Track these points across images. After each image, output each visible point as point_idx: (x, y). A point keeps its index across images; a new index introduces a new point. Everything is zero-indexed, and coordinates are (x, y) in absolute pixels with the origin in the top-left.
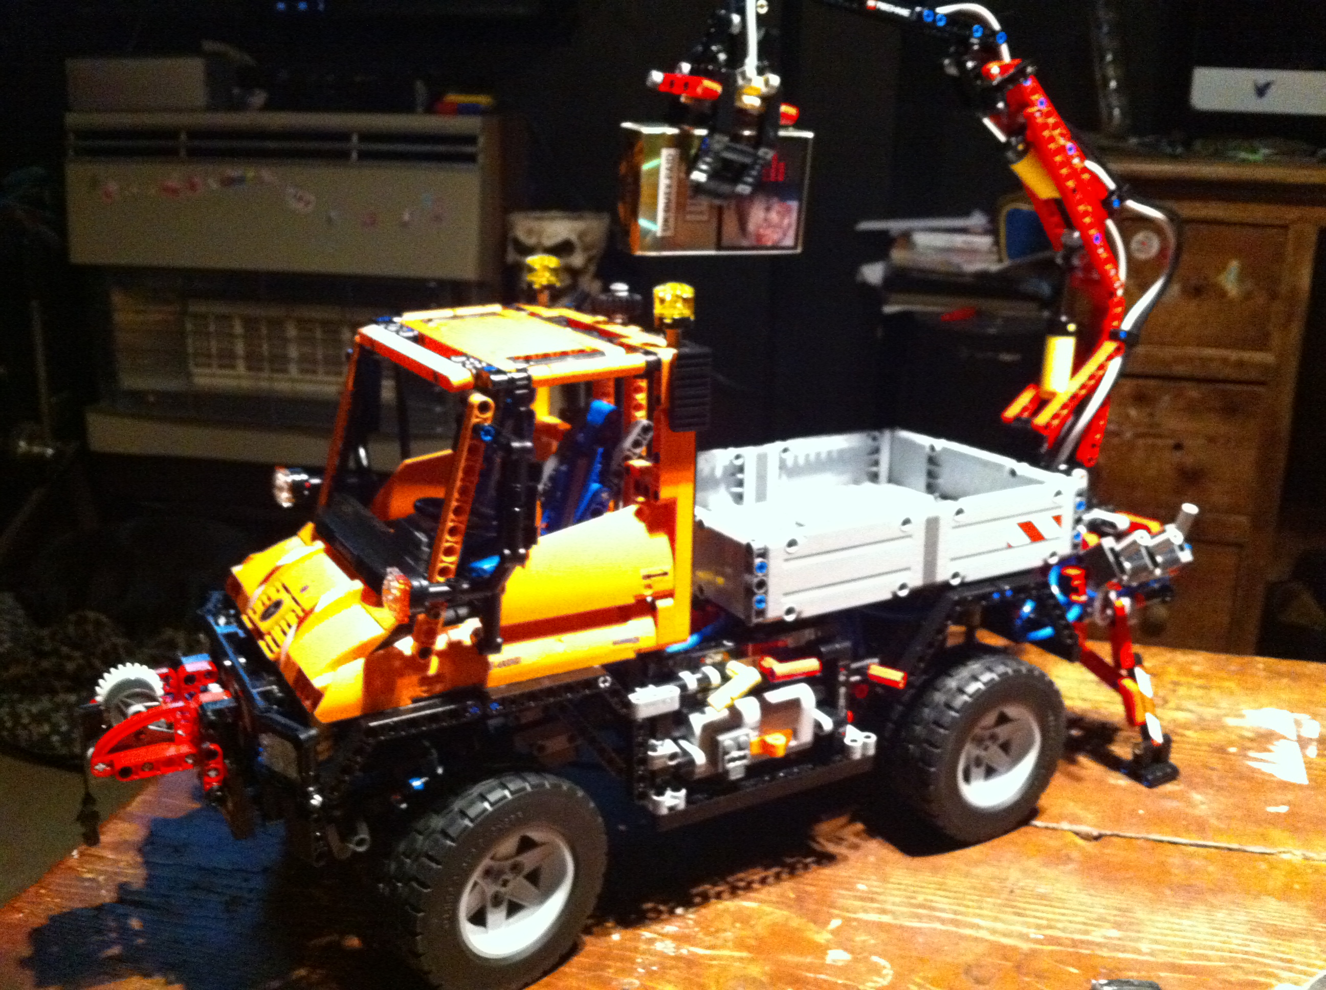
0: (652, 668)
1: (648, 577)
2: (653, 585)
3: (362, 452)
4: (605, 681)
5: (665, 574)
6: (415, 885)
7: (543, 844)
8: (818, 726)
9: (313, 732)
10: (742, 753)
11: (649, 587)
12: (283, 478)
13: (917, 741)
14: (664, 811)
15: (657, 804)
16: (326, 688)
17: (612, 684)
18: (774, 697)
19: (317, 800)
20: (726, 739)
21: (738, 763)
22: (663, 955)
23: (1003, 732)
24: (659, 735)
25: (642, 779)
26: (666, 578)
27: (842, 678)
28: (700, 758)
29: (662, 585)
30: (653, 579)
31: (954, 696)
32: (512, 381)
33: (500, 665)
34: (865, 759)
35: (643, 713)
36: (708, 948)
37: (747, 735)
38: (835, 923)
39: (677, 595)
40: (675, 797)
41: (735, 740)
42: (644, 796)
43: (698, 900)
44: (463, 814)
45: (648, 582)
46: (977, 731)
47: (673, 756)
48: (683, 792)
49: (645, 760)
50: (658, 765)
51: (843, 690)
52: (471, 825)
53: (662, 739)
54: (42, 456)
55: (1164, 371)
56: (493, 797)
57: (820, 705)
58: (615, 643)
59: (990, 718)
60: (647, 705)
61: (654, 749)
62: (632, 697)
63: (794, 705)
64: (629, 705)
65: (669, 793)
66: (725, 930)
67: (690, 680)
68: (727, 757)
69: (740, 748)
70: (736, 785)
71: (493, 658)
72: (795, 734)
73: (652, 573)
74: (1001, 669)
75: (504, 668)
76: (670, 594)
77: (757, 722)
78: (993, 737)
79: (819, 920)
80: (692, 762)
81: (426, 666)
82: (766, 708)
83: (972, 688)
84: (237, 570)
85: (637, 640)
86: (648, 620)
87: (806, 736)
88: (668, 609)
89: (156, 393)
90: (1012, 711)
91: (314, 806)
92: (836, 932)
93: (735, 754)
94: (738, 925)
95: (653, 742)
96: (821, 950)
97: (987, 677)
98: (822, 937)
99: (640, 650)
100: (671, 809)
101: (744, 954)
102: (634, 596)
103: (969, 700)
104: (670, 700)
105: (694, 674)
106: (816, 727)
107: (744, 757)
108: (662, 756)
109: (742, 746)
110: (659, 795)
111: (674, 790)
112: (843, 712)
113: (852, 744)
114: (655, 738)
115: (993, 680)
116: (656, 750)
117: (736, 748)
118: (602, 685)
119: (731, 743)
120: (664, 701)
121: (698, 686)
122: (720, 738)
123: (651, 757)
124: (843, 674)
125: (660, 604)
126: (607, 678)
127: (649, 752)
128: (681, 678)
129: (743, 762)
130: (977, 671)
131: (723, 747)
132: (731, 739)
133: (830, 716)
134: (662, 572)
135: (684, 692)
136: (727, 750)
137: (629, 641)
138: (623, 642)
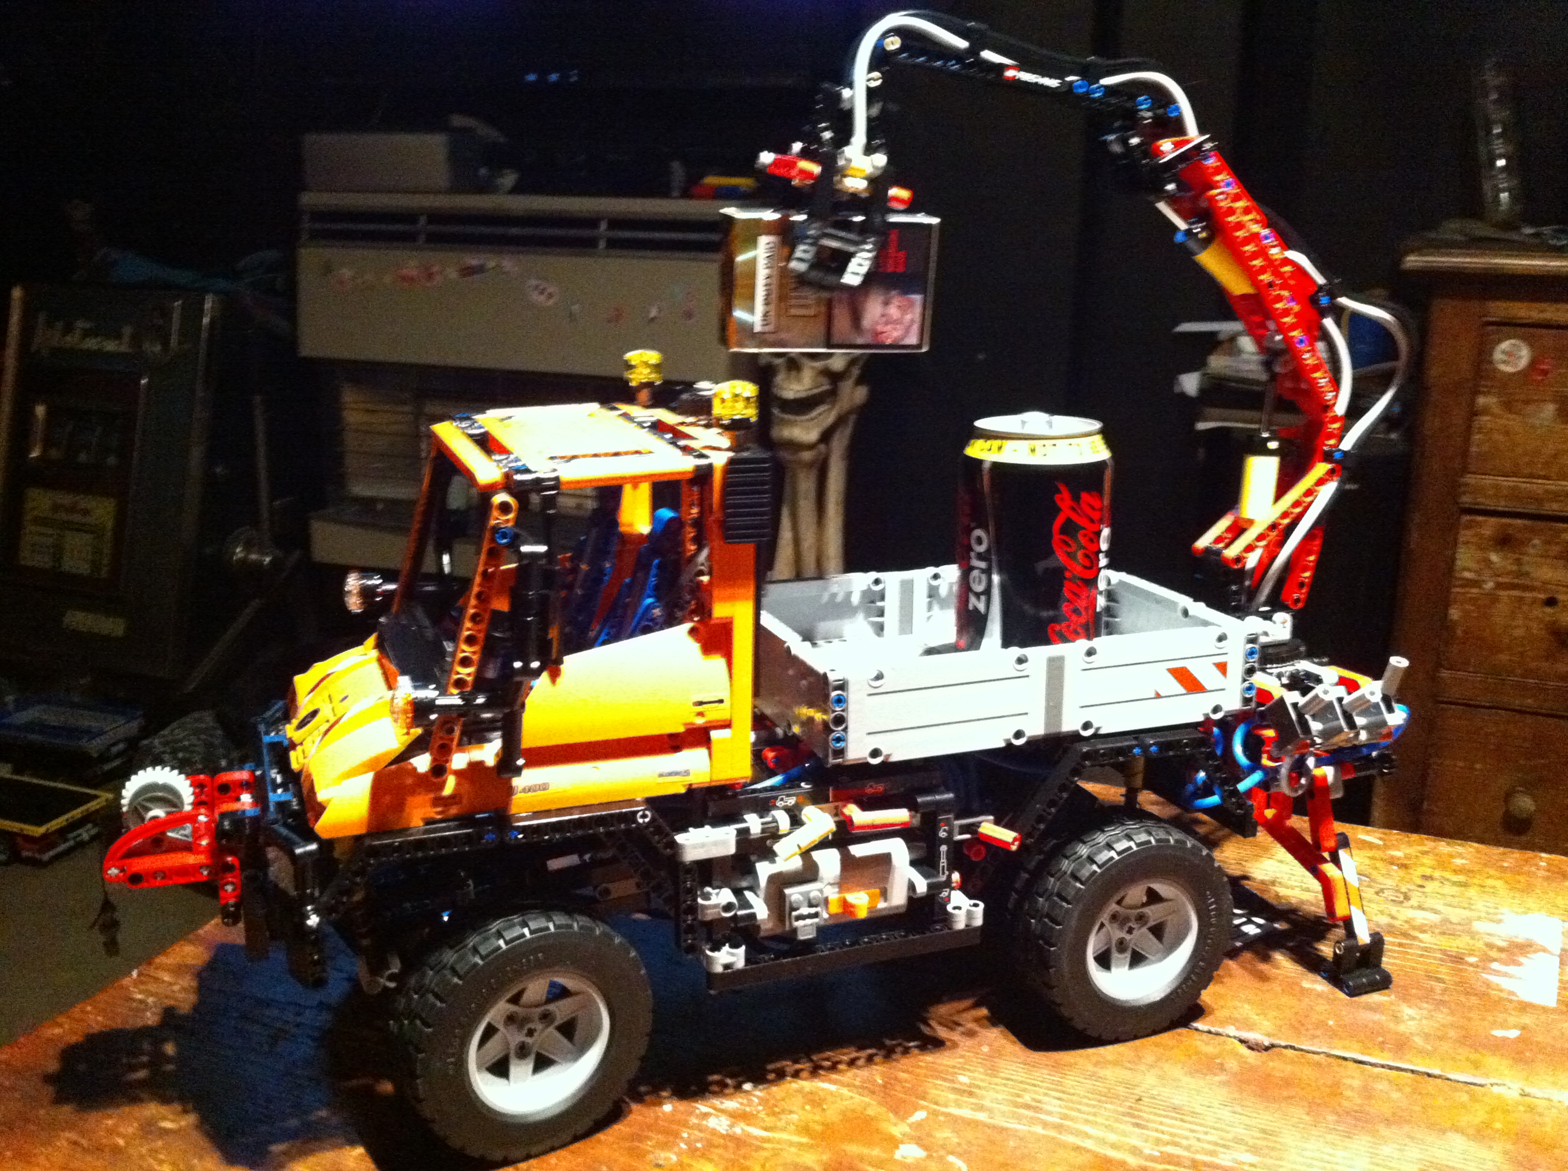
0: (712, 808)
1: (701, 703)
2: (706, 714)
3: (446, 559)
4: (644, 816)
5: (721, 701)
6: (418, 1022)
7: (577, 994)
8: (912, 887)
9: (313, 847)
10: (813, 910)
11: (701, 714)
12: (353, 583)
13: (1036, 914)
14: (720, 970)
15: (710, 960)
16: (329, 801)
17: (653, 820)
18: (860, 850)
19: (313, 920)
20: (794, 893)
21: (809, 921)
22: (714, 1132)
23: (1154, 913)
24: (715, 883)
25: (691, 929)
26: (721, 706)
27: (942, 834)
28: (760, 909)
29: (714, 714)
30: (705, 706)
31: (1082, 865)
32: (538, 481)
33: (524, 791)
34: (969, 930)
35: (691, 856)
36: (766, 1129)
37: (821, 891)
38: (919, 1116)
39: (735, 724)
40: (733, 955)
41: (805, 895)
42: (693, 949)
43: (771, 1076)
44: (475, 950)
45: (700, 709)
47: (728, 907)
48: (742, 950)
49: (694, 909)
50: (710, 915)
51: (944, 848)
52: (480, 962)
53: (719, 888)
54: (259, 564)
55: (1531, 509)
56: (509, 935)
57: (914, 862)
58: (661, 775)
59: (1138, 894)
60: (695, 847)
61: (707, 897)
62: (680, 838)
63: (885, 860)
64: (674, 845)
65: (726, 948)
66: (791, 1112)
67: (754, 823)
68: (794, 913)
69: (811, 905)
70: (808, 945)
71: (516, 782)
72: (884, 894)
73: (705, 700)
74: (1143, 837)
75: (530, 794)
76: (727, 725)
77: (836, 877)
78: (1141, 919)
79: (900, 1109)
80: (753, 916)
81: (442, 786)
82: (848, 862)
83: (1104, 856)
84: (299, 679)
85: (687, 773)
86: (702, 752)
87: (898, 898)
88: (723, 741)
89: (384, 500)
90: (1162, 888)
91: (310, 927)
92: (918, 1125)
93: (805, 910)
94: (808, 1107)
95: (708, 889)
96: (893, 1143)
97: (1122, 845)
98: (898, 1130)
99: (691, 785)
100: (727, 967)
101: (805, 1140)
102: (685, 724)
103: (1099, 871)
104: (724, 843)
105: (761, 817)
106: (909, 889)
107: (816, 915)
108: (716, 906)
109: (814, 902)
110: (713, 950)
111: (731, 947)
112: (943, 873)
113: (956, 912)
114: (711, 886)
115: (1130, 848)
116: (709, 899)
117: (806, 904)
118: (641, 821)
119: (801, 898)
120: (715, 844)
121: (763, 831)
122: (787, 891)
123: (702, 905)
124: (945, 831)
125: (714, 734)
126: (647, 813)
127: (700, 901)
128: (744, 821)
129: (816, 920)
130: (1113, 838)
131: (791, 903)
132: (801, 894)
133: (926, 876)
134: (716, 699)
135: (743, 833)
136: (795, 905)
137: (677, 774)
138: (670, 774)
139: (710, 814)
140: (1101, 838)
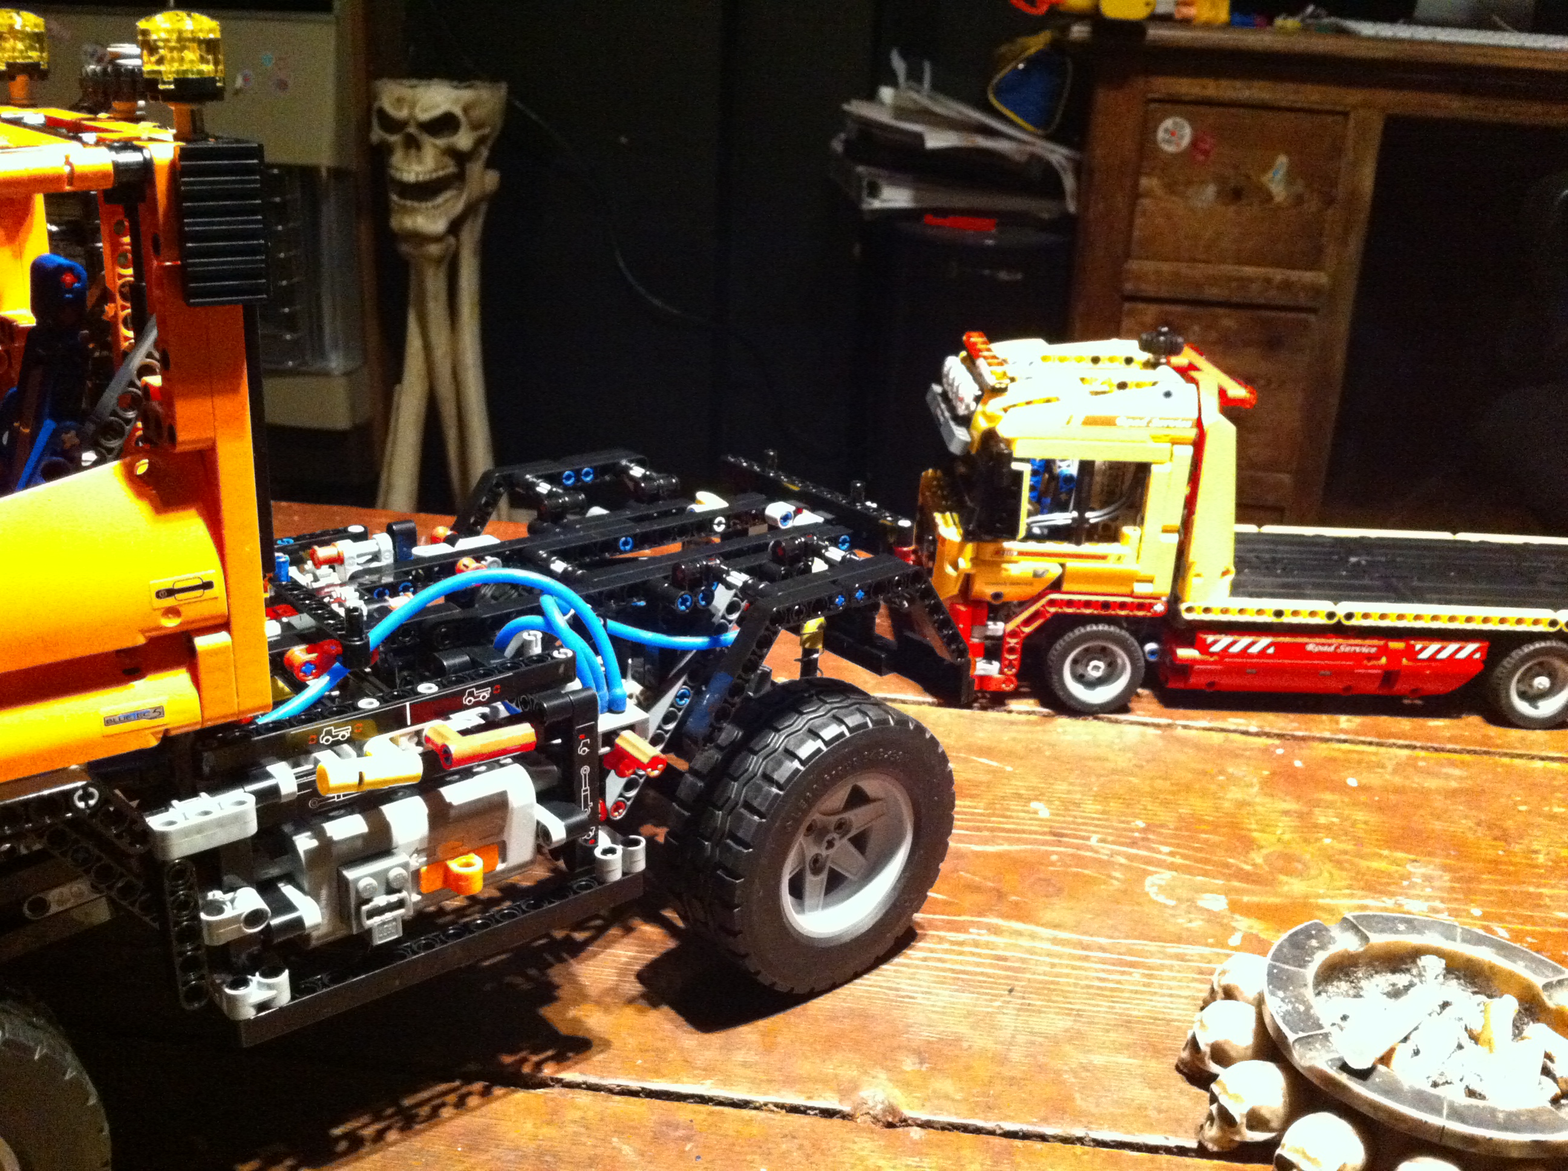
0: (209, 760)
1: (171, 592)
2: (181, 609)
4: (86, 797)
5: (208, 585)
8: (542, 833)
10: (394, 898)
11: (173, 612)
14: (251, 1014)
15: (231, 1002)
17: (103, 800)
18: (457, 794)
20: (361, 876)
21: (388, 916)
23: (857, 818)
24: (227, 879)
25: (191, 964)
26: (209, 593)
27: (583, 751)
29: (196, 608)
30: (179, 596)
31: (779, 764)
34: (627, 880)
35: (180, 849)
37: (405, 866)
39: (236, 621)
40: (270, 987)
41: (381, 875)
45: (169, 602)
46: (815, 816)
47: (255, 917)
48: (284, 977)
49: (195, 930)
50: (224, 936)
51: (585, 770)
53: (233, 889)
57: (543, 798)
58: (108, 722)
59: (839, 796)
60: (187, 833)
61: (216, 908)
62: (156, 822)
63: (498, 803)
64: (147, 835)
65: (256, 979)
67: (284, 777)
68: (365, 908)
69: (390, 891)
70: (390, 951)
72: (502, 852)
73: (178, 586)
74: (855, 719)
76: (223, 625)
77: (421, 840)
78: (841, 828)
80: (299, 922)
82: (440, 813)
83: (806, 750)
85: (159, 712)
86: (181, 675)
87: (522, 850)
88: (215, 653)
93: (381, 900)
95: (215, 895)
97: (831, 731)
99: (167, 731)
100: (261, 1006)
102: (143, 632)
103: (802, 768)
104: (237, 819)
105: (296, 765)
106: (537, 836)
107: (401, 904)
108: (235, 920)
109: (395, 885)
110: (235, 985)
111: (264, 975)
112: (586, 806)
113: (609, 857)
114: (219, 886)
115: (842, 735)
116: (220, 911)
117: (383, 889)
118: (81, 805)
119: (374, 882)
120: (221, 823)
121: (301, 787)
122: (350, 874)
123: (209, 923)
124: (585, 745)
125: (202, 643)
126: (92, 790)
127: (203, 916)
128: (268, 776)
129: (401, 911)
130: (817, 722)
131: (357, 891)
132: (373, 875)
133: (562, 816)
134: (198, 582)
135: (268, 800)
136: (365, 895)
137: (138, 715)
138: (127, 718)
139: (206, 769)
140: (800, 723)
